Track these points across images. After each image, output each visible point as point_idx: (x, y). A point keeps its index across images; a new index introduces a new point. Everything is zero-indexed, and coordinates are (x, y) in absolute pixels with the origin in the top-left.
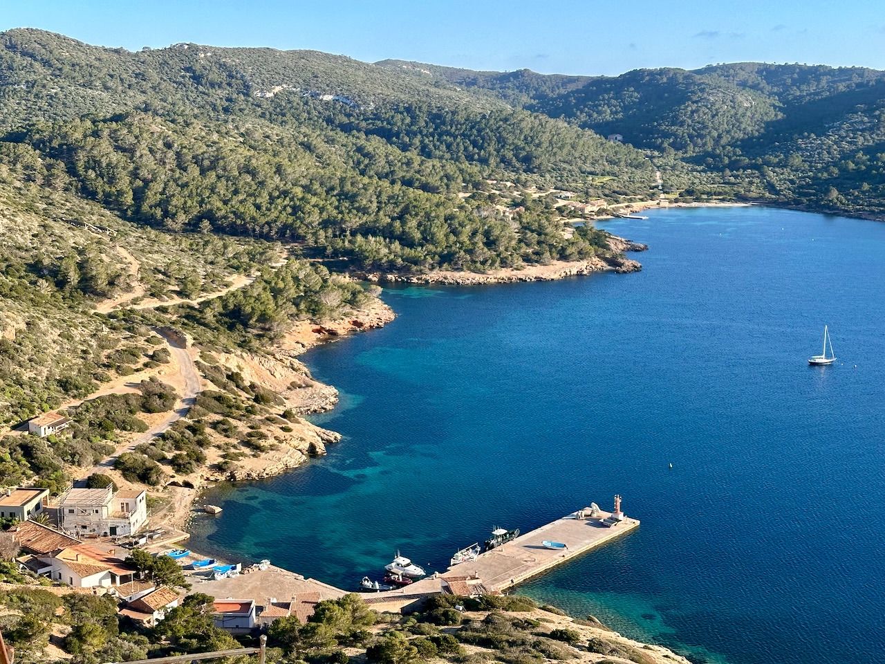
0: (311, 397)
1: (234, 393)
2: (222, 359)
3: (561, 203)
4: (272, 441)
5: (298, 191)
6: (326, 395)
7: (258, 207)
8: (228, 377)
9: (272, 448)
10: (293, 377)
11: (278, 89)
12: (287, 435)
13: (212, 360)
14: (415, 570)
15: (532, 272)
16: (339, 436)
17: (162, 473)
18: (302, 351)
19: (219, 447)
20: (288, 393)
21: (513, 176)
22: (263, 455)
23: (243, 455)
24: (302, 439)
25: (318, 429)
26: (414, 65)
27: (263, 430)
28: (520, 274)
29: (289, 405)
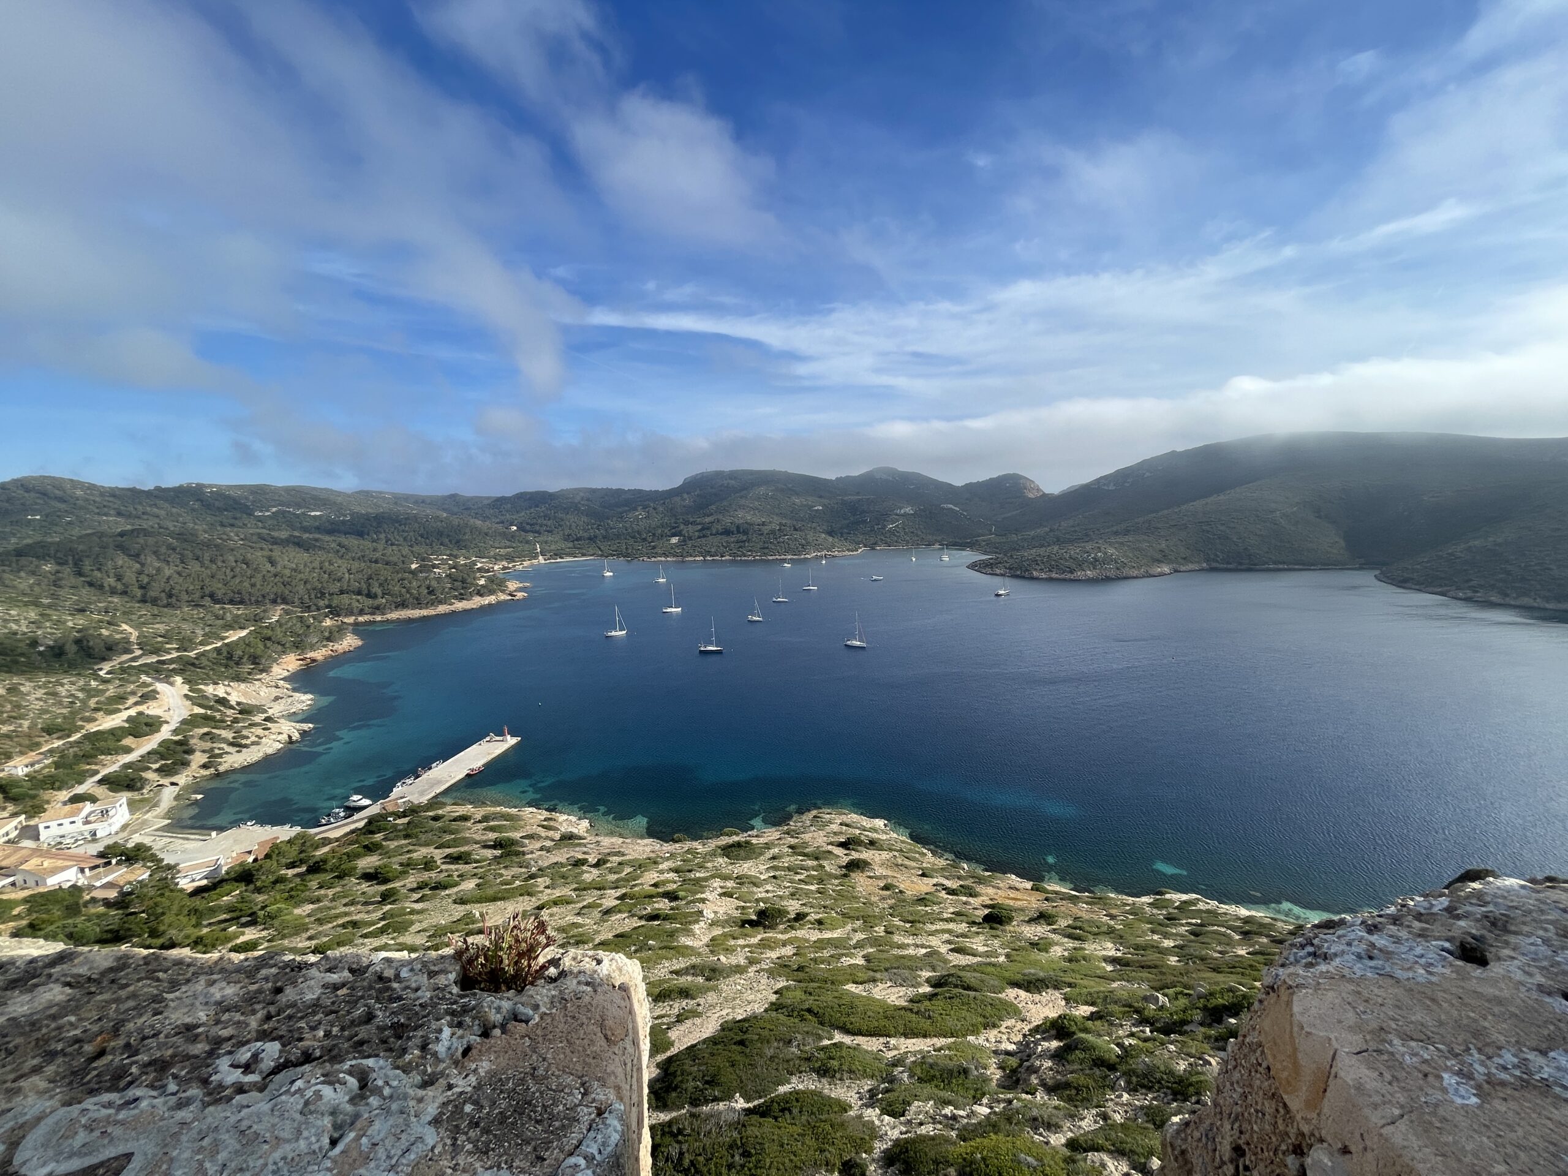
0: (292, 704)
1: (220, 711)
2: (209, 689)
3: (479, 565)
4: (253, 739)
5: (287, 572)
6: (304, 700)
7: (253, 585)
8: (216, 701)
9: (253, 743)
10: (275, 692)
11: (274, 510)
12: (266, 733)
13: (200, 690)
14: (366, 802)
15: (460, 605)
16: (311, 726)
17: (146, 780)
18: (286, 674)
19: (204, 751)
20: (272, 705)
21: (448, 552)
22: (244, 750)
23: (227, 753)
24: (280, 733)
25: (294, 724)
26: (381, 493)
27: (245, 732)
28: (452, 608)
29: (271, 712)
